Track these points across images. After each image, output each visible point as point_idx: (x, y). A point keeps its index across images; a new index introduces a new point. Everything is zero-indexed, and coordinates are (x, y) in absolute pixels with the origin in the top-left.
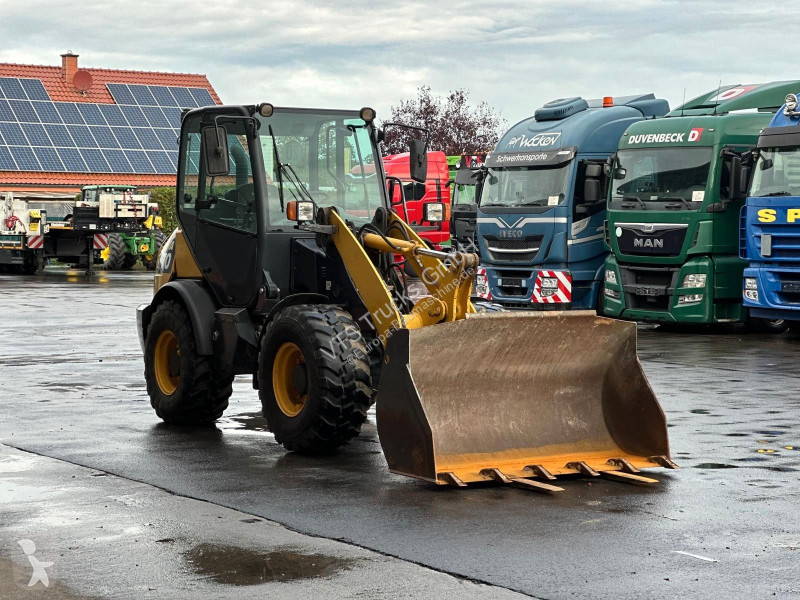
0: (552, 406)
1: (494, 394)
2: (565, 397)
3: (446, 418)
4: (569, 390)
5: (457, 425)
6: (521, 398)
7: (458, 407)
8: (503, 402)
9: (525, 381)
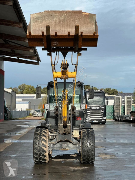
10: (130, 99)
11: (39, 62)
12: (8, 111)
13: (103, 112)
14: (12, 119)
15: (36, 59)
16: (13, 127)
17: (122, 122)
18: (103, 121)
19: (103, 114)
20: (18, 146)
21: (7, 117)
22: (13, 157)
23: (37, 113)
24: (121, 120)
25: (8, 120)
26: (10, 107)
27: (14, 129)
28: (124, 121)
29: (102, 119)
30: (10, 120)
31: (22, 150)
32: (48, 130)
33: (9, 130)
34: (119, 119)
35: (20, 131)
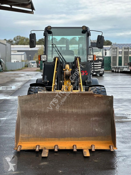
0: (90, 124)
1: (66, 119)
2: (95, 121)
3: (46, 125)
4: (97, 118)
5: (50, 128)
6: (77, 120)
7: (51, 122)
8: (69, 121)
9: (78, 115)
10: (127, 50)
11: (34, 11)
12: (2, 63)
13: (101, 63)
14: (7, 71)
15: (30, 7)
16: (6, 80)
17: (119, 74)
18: (101, 72)
19: (100, 65)
20: (11, 103)
21: (2, 69)
22: (3, 120)
23: (33, 64)
24: (118, 71)
25: (2, 71)
26: (5, 59)
27: (8, 82)
28: (121, 72)
29: (100, 71)
30: (5, 71)
31: (14, 110)
32: (46, 87)
33: (3, 83)
34: (116, 71)
35: (14, 84)
